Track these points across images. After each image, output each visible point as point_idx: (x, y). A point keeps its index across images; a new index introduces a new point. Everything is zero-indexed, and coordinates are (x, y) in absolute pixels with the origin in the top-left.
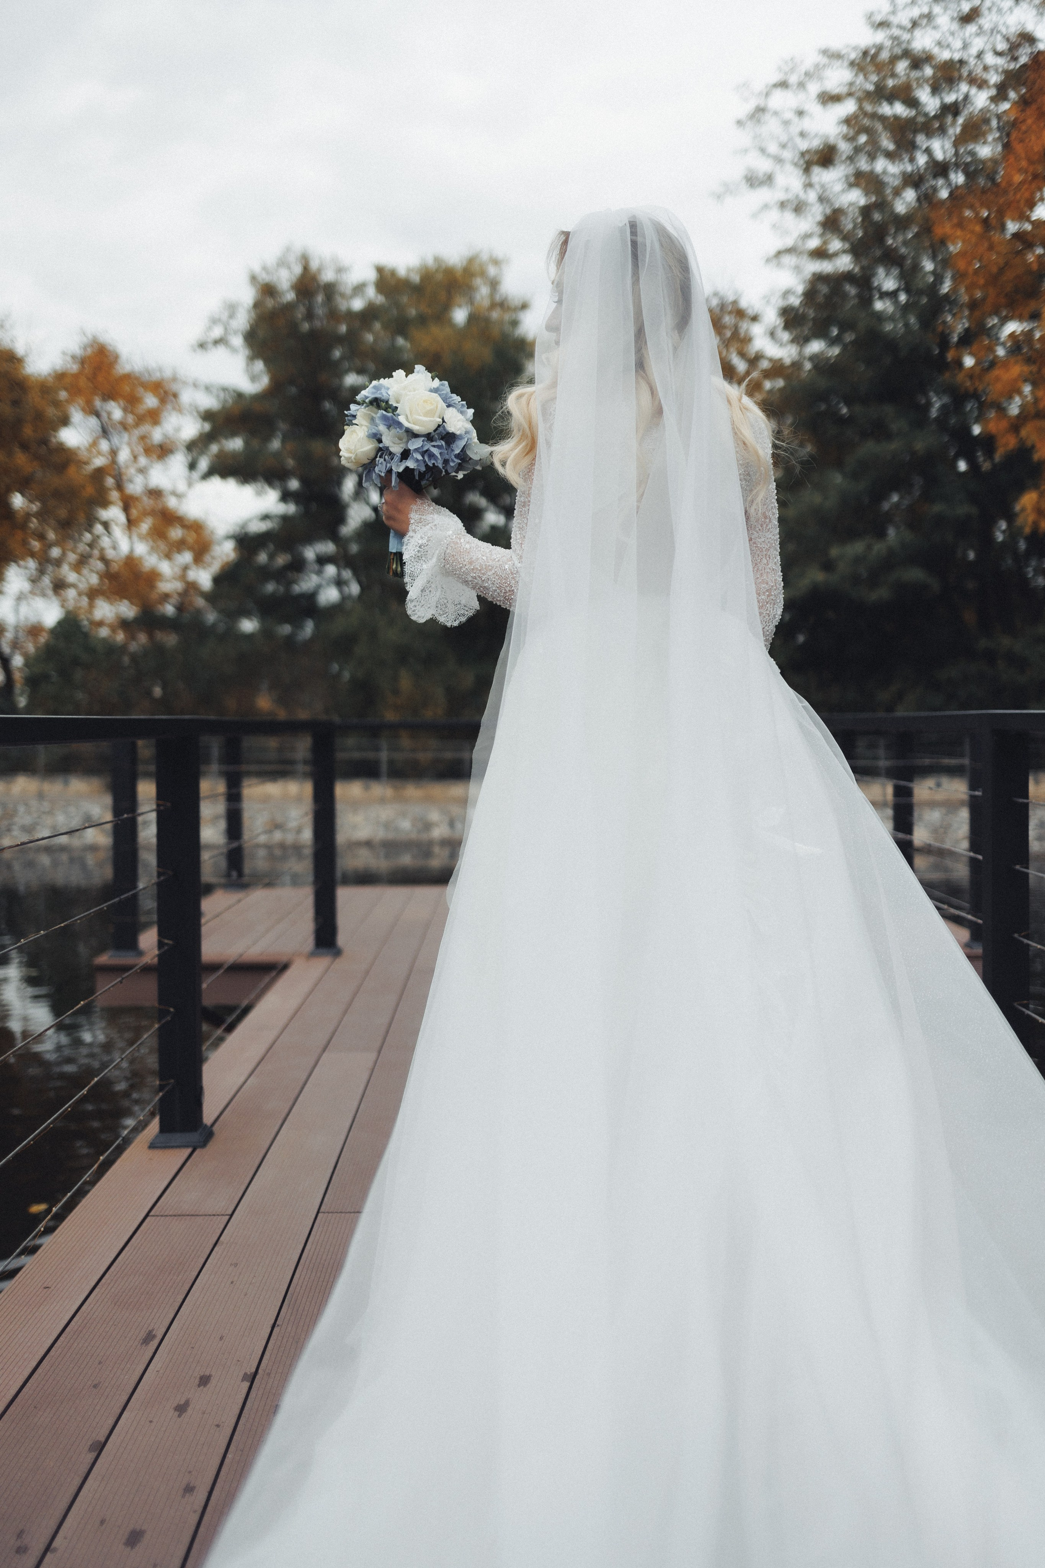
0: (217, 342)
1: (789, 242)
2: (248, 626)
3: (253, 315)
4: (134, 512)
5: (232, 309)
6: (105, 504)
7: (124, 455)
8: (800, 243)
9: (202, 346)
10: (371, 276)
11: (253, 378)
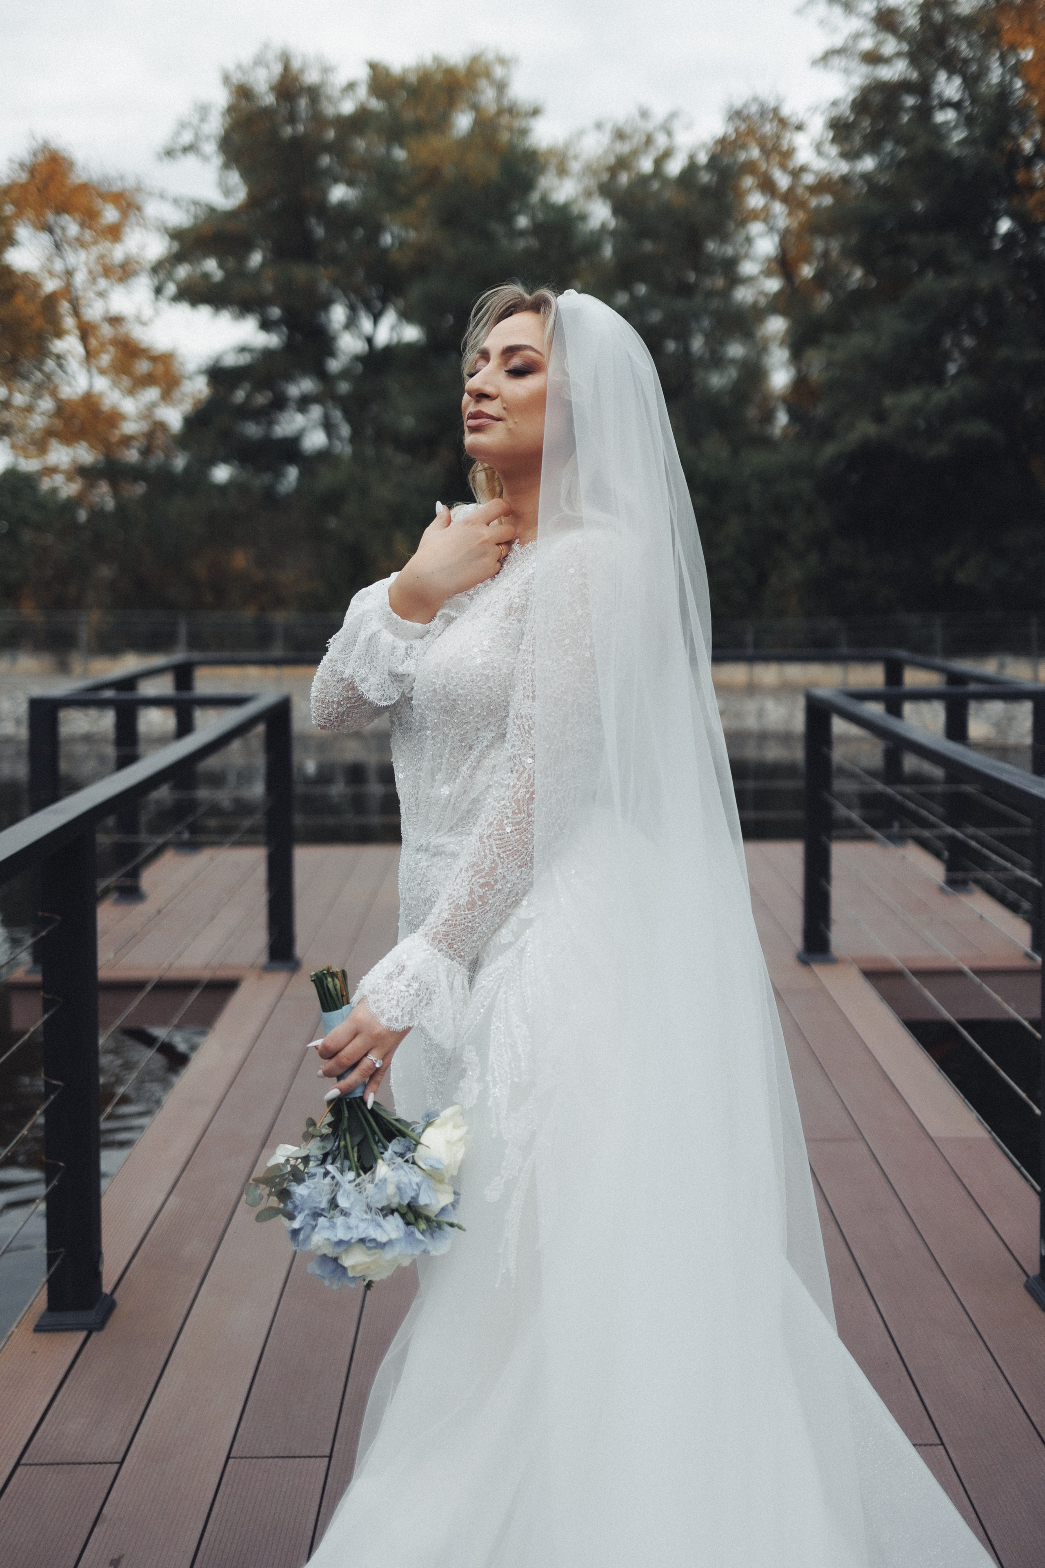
0: (189, 149)
1: (838, 41)
2: (222, 473)
3: (228, 119)
4: (93, 342)
5: (203, 111)
6: (59, 333)
7: (80, 278)
8: (850, 43)
9: (169, 153)
10: (362, 74)
11: (227, 192)
